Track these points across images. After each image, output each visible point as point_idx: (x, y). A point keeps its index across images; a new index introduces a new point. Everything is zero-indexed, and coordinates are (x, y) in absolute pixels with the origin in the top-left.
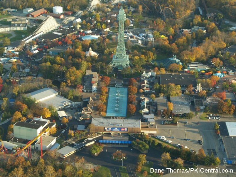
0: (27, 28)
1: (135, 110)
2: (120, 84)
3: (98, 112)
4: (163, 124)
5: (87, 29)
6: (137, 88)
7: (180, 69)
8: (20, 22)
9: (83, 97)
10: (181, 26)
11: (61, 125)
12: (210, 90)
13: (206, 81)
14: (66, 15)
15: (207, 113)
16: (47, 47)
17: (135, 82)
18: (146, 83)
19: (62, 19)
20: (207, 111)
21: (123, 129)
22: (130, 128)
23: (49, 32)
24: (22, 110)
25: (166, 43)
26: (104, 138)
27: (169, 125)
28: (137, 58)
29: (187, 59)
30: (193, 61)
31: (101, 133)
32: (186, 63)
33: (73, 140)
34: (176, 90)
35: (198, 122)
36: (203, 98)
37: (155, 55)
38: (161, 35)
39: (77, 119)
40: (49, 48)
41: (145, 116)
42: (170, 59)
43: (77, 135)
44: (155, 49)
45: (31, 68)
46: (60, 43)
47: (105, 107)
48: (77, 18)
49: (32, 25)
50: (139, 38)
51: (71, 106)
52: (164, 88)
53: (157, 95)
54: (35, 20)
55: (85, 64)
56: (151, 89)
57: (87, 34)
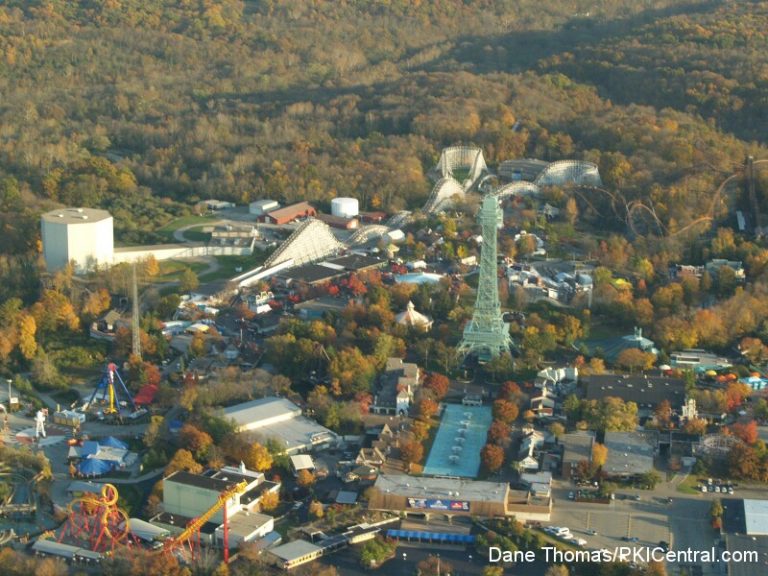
0: (252, 248)
1: (500, 460)
2: (477, 397)
3: (400, 464)
4: (573, 500)
5: (416, 258)
6: (518, 406)
7: (649, 365)
8: (233, 235)
9: (367, 425)
10: (677, 258)
11: (296, 489)
12: (719, 420)
13: (712, 396)
14: (364, 220)
15: (701, 477)
16: (296, 298)
17: (516, 391)
18: (548, 397)
19: (353, 231)
20: (700, 469)
21: (457, 506)
22: (476, 502)
23: (311, 263)
24: (197, 448)
25: (626, 298)
26: (405, 525)
27: (588, 501)
28: (532, 330)
29: (673, 339)
30: (690, 345)
31: (398, 512)
32: (668, 350)
33: (319, 527)
34: (624, 417)
35: (670, 498)
36: (695, 437)
37: (586, 328)
38: (618, 278)
39: (340, 479)
40: (300, 301)
41: (527, 477)
42: (625, 338)
43: (333, 514)
44: (592, 313)
45: (242, 349)
46: (334, 289)
47: (421, 450)
48: (394, 227)
49: (267, 244)
50: (555, 284)
51: (333, 444)
52: (591, 409)
53: (570, 427)
54: (278, 231)
55: (386, 341)
56: (556, 411)
57: (411, 270)
